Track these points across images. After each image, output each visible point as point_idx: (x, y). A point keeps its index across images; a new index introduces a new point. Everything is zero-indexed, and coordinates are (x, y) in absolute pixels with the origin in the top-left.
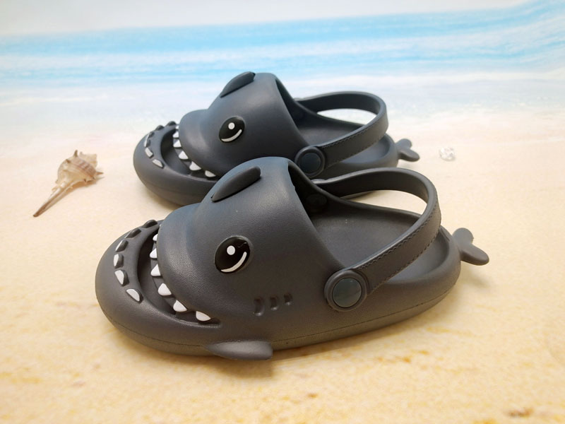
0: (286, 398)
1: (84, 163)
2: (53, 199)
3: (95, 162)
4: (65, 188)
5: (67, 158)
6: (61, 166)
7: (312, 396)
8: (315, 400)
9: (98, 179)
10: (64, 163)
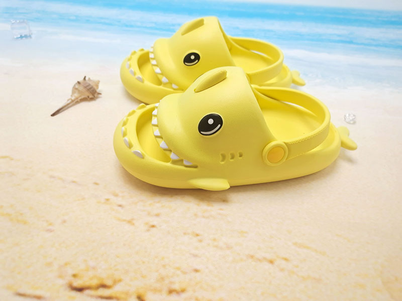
0: (178, 269)
1: (89, 85)
2: (65, 106)
3: (97, 86)
4: (74, 100)
5: (79, 80)
6: (75, 86)
7: (196, 271)
8: (197, 274)
9: (97, 98)
10: (76, 84)
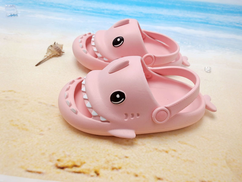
0: (116, 156)
1: (58, 47)
2: (44, 60)
3: (62, 48)
4: (49, 56)
6: (49, 48)
7: (127, 157)
8: (127, 159)
9: (62, 55)
10: (50, 46)
